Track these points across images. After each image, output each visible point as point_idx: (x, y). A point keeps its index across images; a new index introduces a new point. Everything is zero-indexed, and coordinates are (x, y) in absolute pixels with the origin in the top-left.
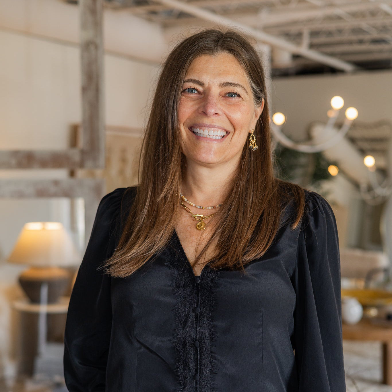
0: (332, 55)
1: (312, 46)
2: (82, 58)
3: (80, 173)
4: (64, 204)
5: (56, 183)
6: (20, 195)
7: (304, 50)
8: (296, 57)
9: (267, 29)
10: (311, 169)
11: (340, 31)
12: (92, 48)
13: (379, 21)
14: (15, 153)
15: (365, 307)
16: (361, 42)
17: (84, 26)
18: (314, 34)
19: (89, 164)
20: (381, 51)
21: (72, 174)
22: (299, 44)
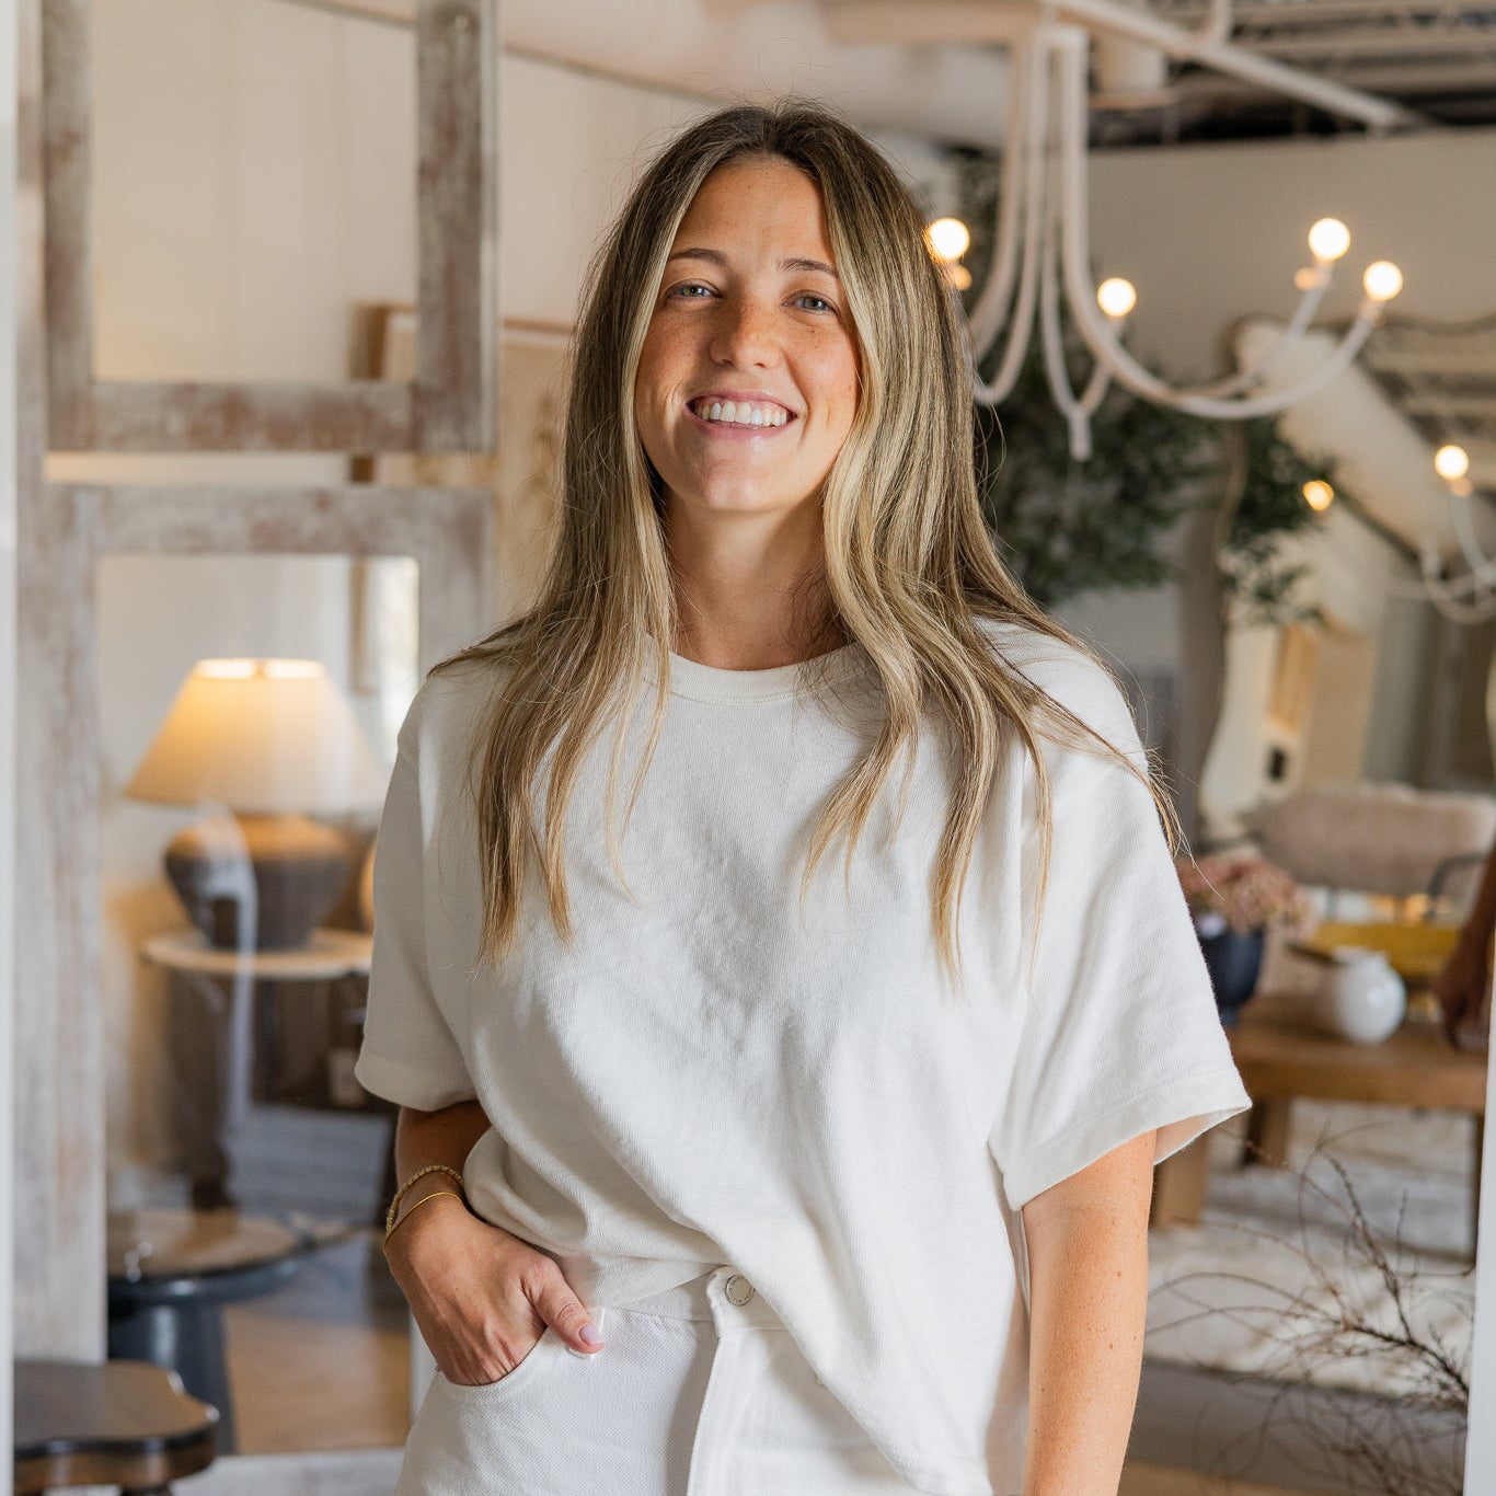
0: (1318, 66)
1: (1239, 34)
2: (421, 61)
5: (322, 501)
7: (1212, 47)
8: (1183, 69)
10: (1235, 486)
19: (440, 434)
21: (362, 471)
22: (1196, 25)
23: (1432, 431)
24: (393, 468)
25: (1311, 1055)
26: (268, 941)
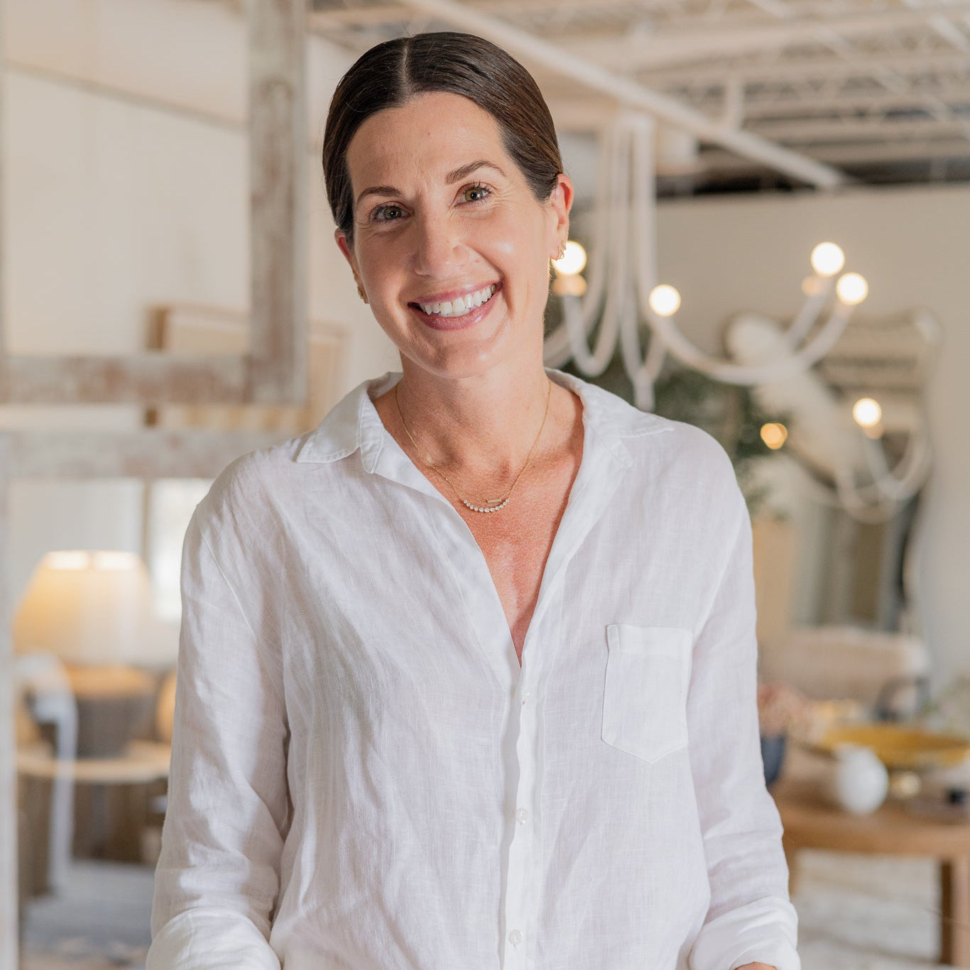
1: (751, 123)
2: (252, 120)
5: (175, 441)
7: (727, 132)
8: (705, 148)
9: (643, 75)
11: (816, 85)
12: (279, 95)
13: (921, 62)
15: (892, 770)
16: (861, 114)
17: (258, 39)
18: (752, 91)
19: (266, 392)
20: (906, 140)
21: (151, 418)
23: (841, 393)
24: (174, 417)
25: (822, 822)
26: (84, 751)
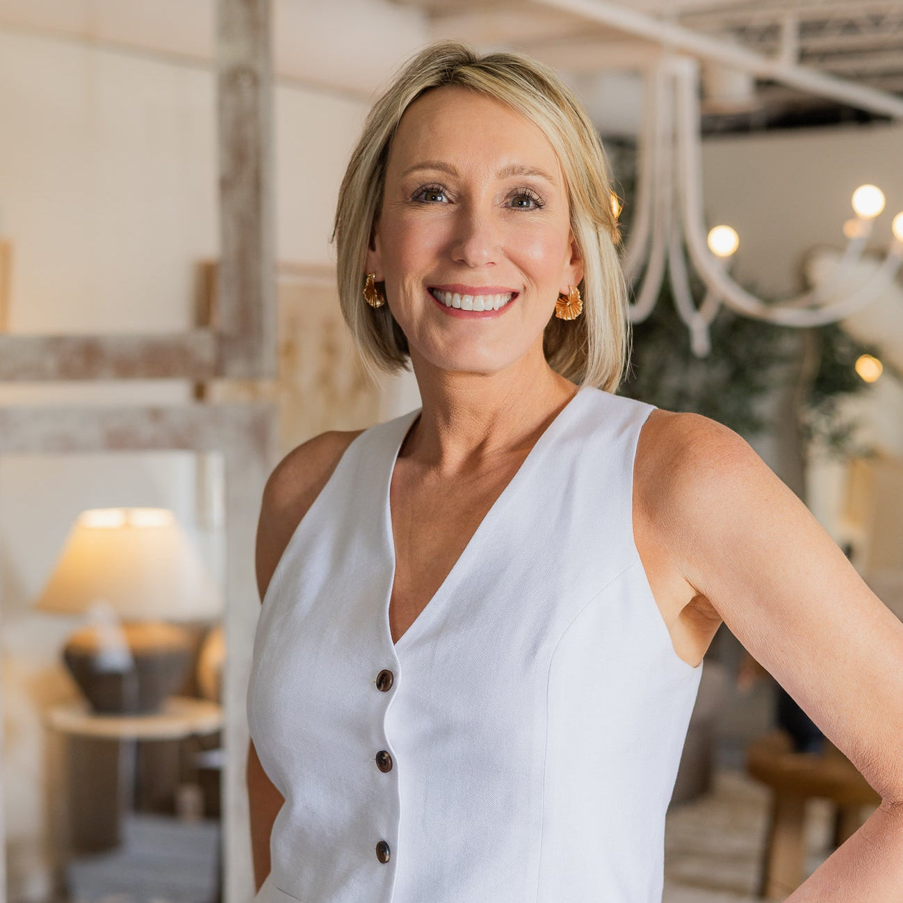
0: (859, 78)
1: (804, 57)
2: (221, 107)
3: (219, 391)
4: (179, 466)
5: (156, 414)
6: (67, 445)
7: (785, 68)
8: (764, 84)
9: (688, 18)
10: (809, 366)
11: (877, 21)
12: (245, 83)
14: (55, 343)
17: (225, 30)
18: (808, 28)
19: (237, 366)
21: (200, 392)
22: (771, 53)
